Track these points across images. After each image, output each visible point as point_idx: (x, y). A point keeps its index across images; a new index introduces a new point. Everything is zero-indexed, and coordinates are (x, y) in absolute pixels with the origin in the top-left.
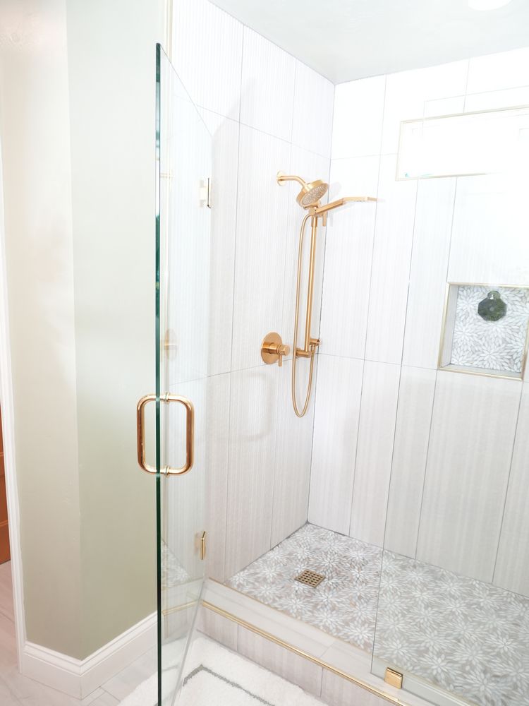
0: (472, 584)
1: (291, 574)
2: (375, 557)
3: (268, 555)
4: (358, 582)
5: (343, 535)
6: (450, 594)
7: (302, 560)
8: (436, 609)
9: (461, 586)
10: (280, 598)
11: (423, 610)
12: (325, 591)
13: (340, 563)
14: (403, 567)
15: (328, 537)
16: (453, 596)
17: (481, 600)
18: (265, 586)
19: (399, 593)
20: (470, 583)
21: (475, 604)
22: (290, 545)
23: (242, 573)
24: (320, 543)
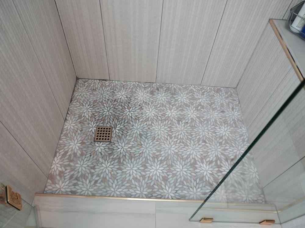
0: (191, 89)
1: (90, 138)
2: (133, 92)
3: (65, 127)
4: (133, 120)
5: (106, 80)
6: (184, 104)
7: (90, 119)
8: (184, 121)
9: (187, 94)
10: (94, 168)
11: (178, 125)
12: (117, 141)
13: (114, 108)
14: (152, 93)
15: (97, 86)
16: (186, 105)
17: (200, 100)
18: (79, 162)
19: (159, 117)
20: (190, 89)
21: (199, 105)
22: (76, 107)
23: (56, 159)
24: (94, 95)
